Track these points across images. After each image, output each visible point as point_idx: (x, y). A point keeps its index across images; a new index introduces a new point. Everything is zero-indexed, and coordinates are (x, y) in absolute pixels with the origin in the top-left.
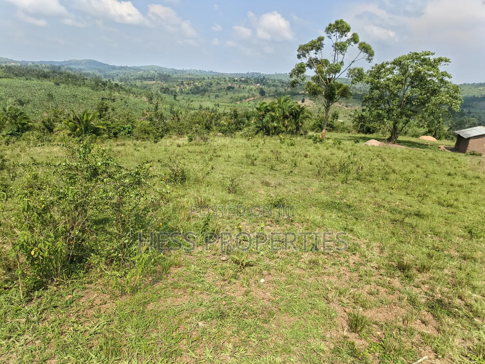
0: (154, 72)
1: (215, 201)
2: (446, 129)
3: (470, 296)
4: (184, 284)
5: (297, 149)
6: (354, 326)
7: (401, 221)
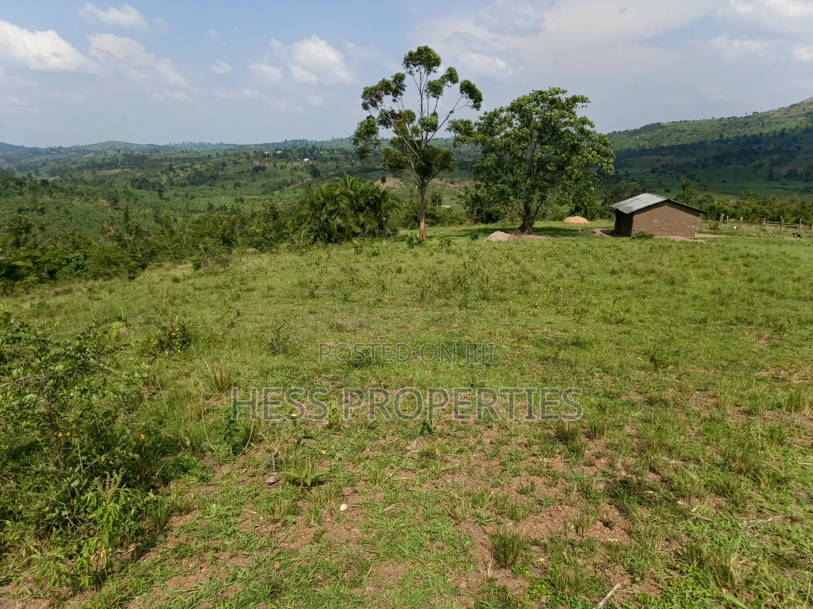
0: (116, 153)
1: (248, 373)
2: (599, 202)
4: (199, 546)
5: (384, 261)
6: (502, 556)
7: (554, 358)
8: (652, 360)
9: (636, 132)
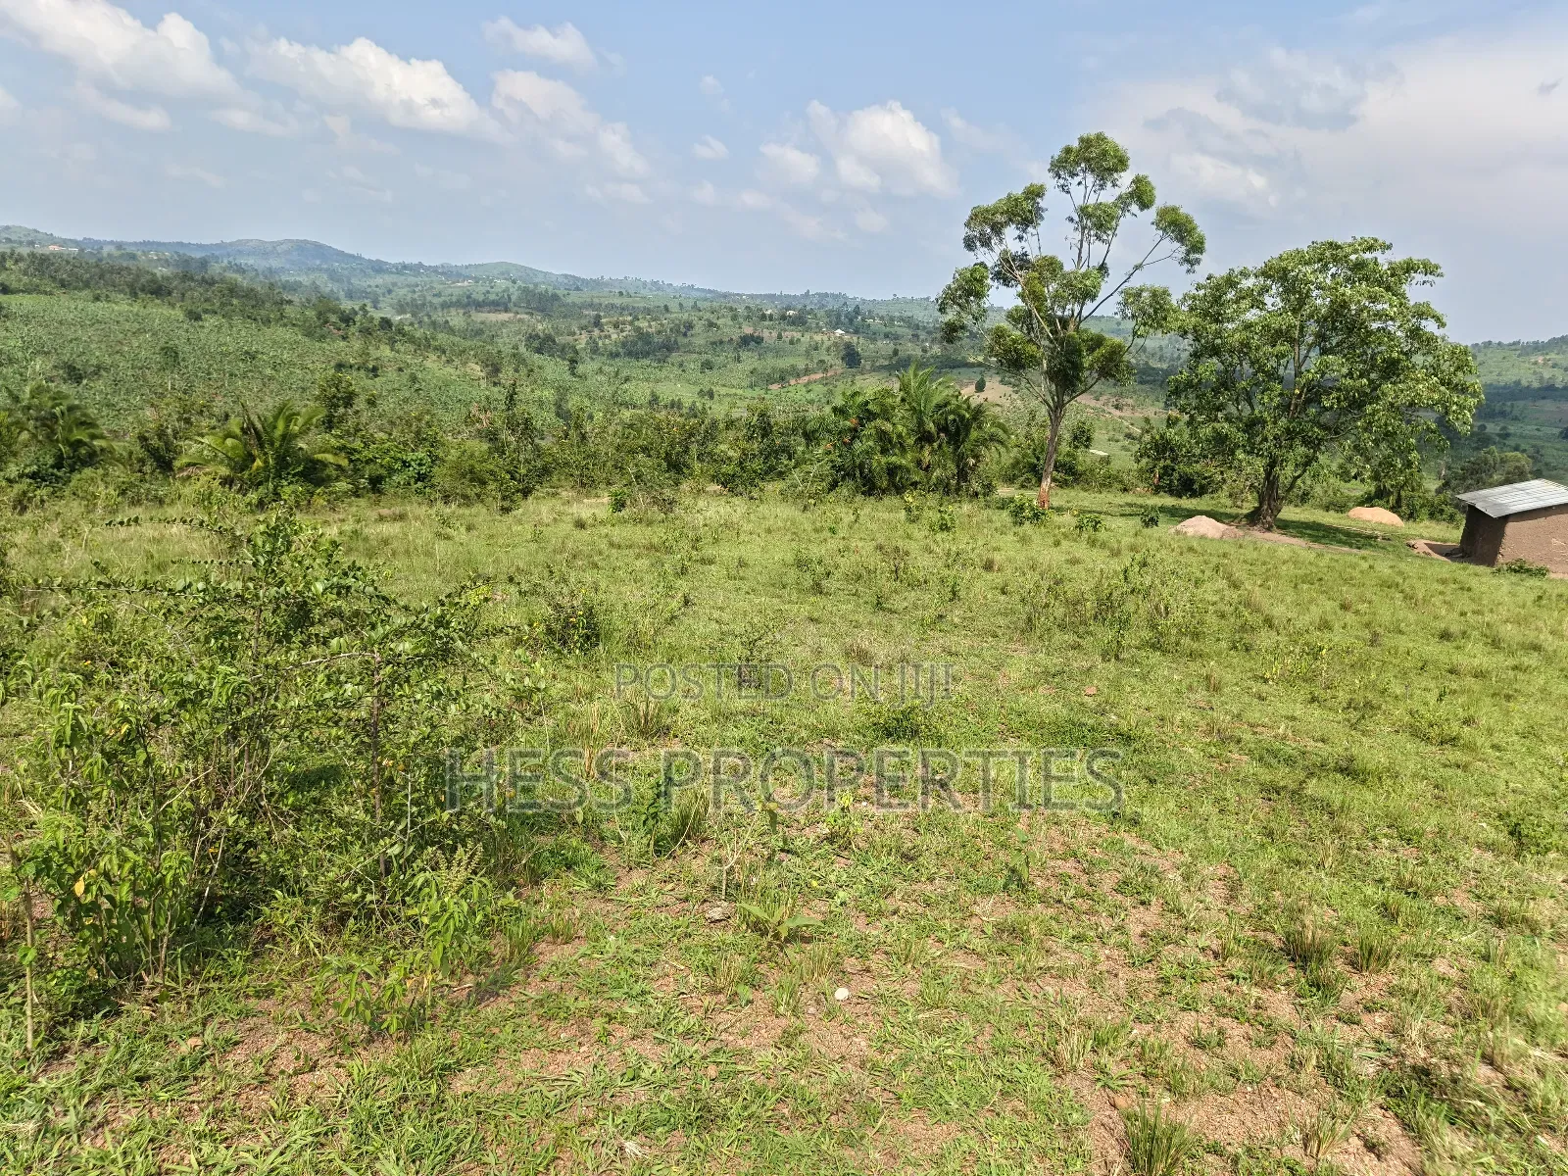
0: (509, 284)
1: (692, 712)
2: (1431, 485)
3: (1521, 1056)
4: (580, 1004)
5: (960, 541)
6: (1143, 1161)
7: (1294, 792)
8: (1514, 832)
9: (1537, 347)
